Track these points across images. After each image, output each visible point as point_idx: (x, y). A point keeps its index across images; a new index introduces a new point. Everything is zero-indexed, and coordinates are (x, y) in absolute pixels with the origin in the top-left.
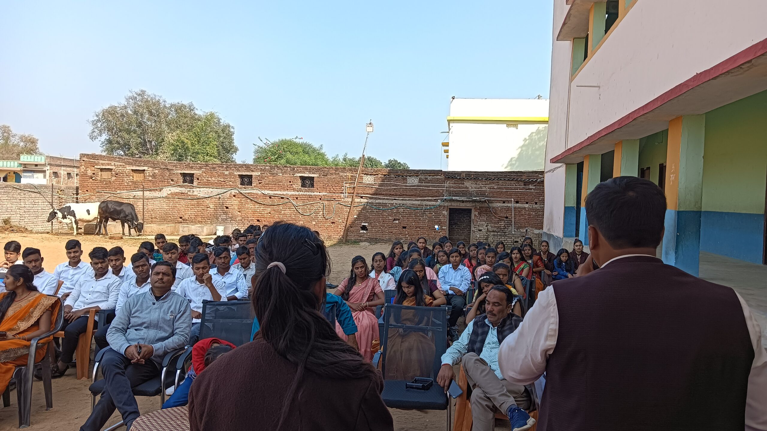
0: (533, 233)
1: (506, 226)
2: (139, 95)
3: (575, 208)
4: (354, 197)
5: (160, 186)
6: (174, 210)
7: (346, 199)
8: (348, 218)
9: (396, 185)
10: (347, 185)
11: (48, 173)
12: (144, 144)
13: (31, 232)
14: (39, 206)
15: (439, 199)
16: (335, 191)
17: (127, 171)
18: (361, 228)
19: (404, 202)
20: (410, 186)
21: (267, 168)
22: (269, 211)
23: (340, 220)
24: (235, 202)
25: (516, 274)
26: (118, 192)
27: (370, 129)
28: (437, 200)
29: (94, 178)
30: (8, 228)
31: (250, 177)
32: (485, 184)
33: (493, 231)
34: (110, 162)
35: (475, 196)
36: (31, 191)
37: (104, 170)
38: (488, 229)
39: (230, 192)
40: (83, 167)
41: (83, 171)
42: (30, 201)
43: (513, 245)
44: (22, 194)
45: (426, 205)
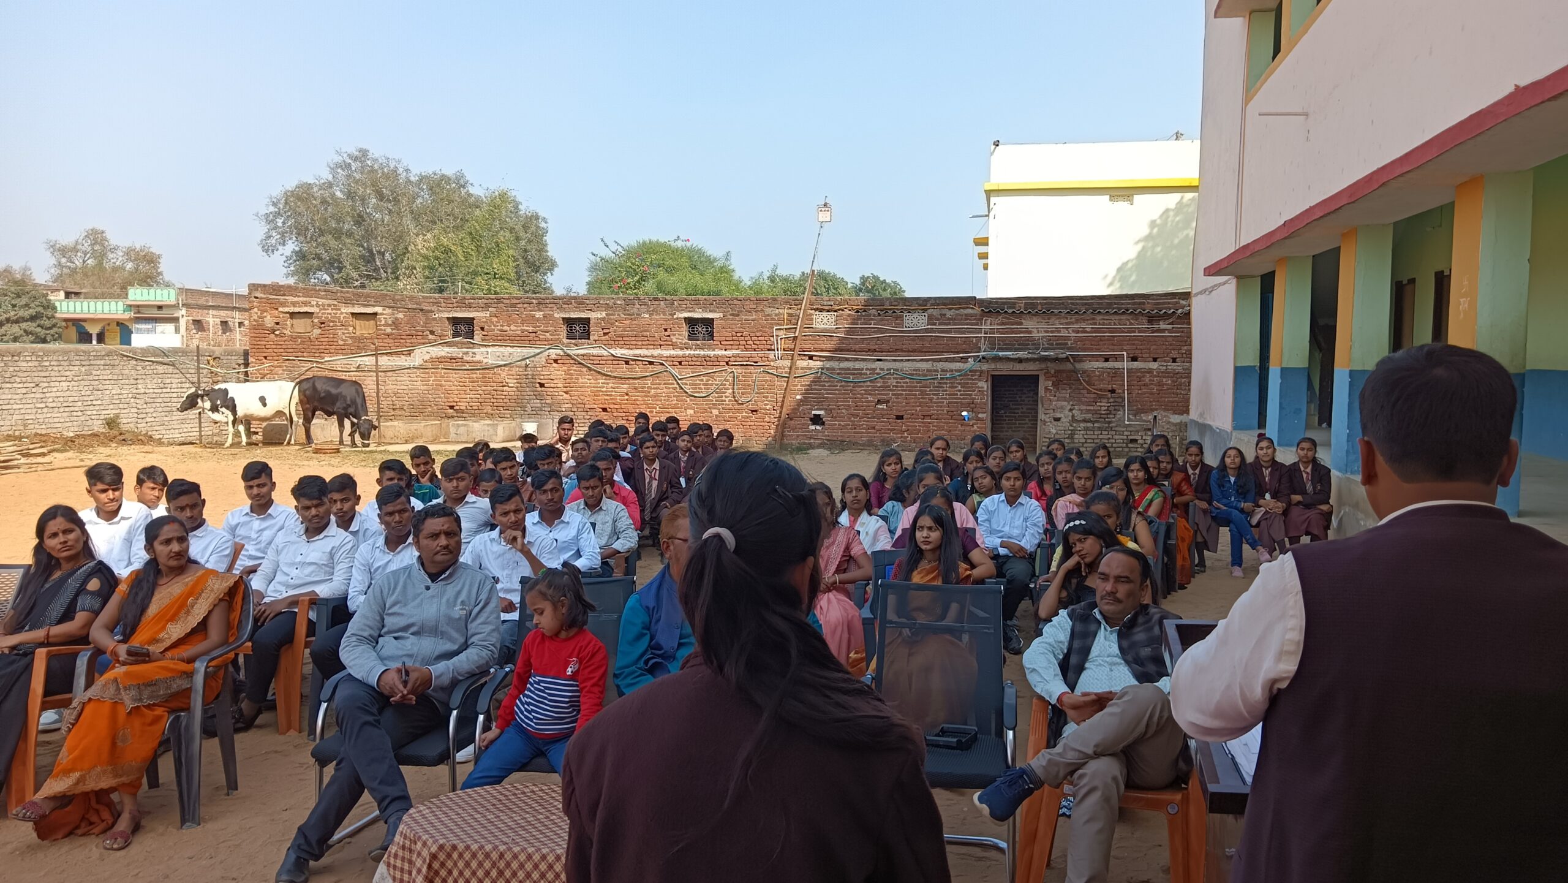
0: (1169, 423)
1: (1112, 408)
2: (356, 159)
3: (1257, 368)
4: (796, 357)
5: (408, 345)
6: (437, 392)
7: (779, 363)
8: (783, 401)
9: (881, 331)
10: (782, 334)
11: (183, 322)
12: (369, 259)
13: (160, 442)
14: (173, 390)
15: (970, 357)
16: (756, 347)
17: (342, 316)
18: (811, 419)
19: (898, 365)
20: (910, 332)
21: (619, 302)
22: (625, 391)
23: (766, 405)
24: (558, 373)
25: (1139, 513)
26: (327, 359)
27: (824, 216)
28: (967, 358)
29: (277, 333)
30: (115, 437)
31: (586, 321)
32: (1067, 324)
33: (1085, 421)
34: (307, 299)
35: (1045, 349)
36: (157, 362)
37: (298, 315)
38: (1073, 416)
39: (546, 353)
40: (256, 310)
41: (256, 318)
42: (155, 381)
43: (1127, 447)
44: (139, 368)
45: (943, 370)
